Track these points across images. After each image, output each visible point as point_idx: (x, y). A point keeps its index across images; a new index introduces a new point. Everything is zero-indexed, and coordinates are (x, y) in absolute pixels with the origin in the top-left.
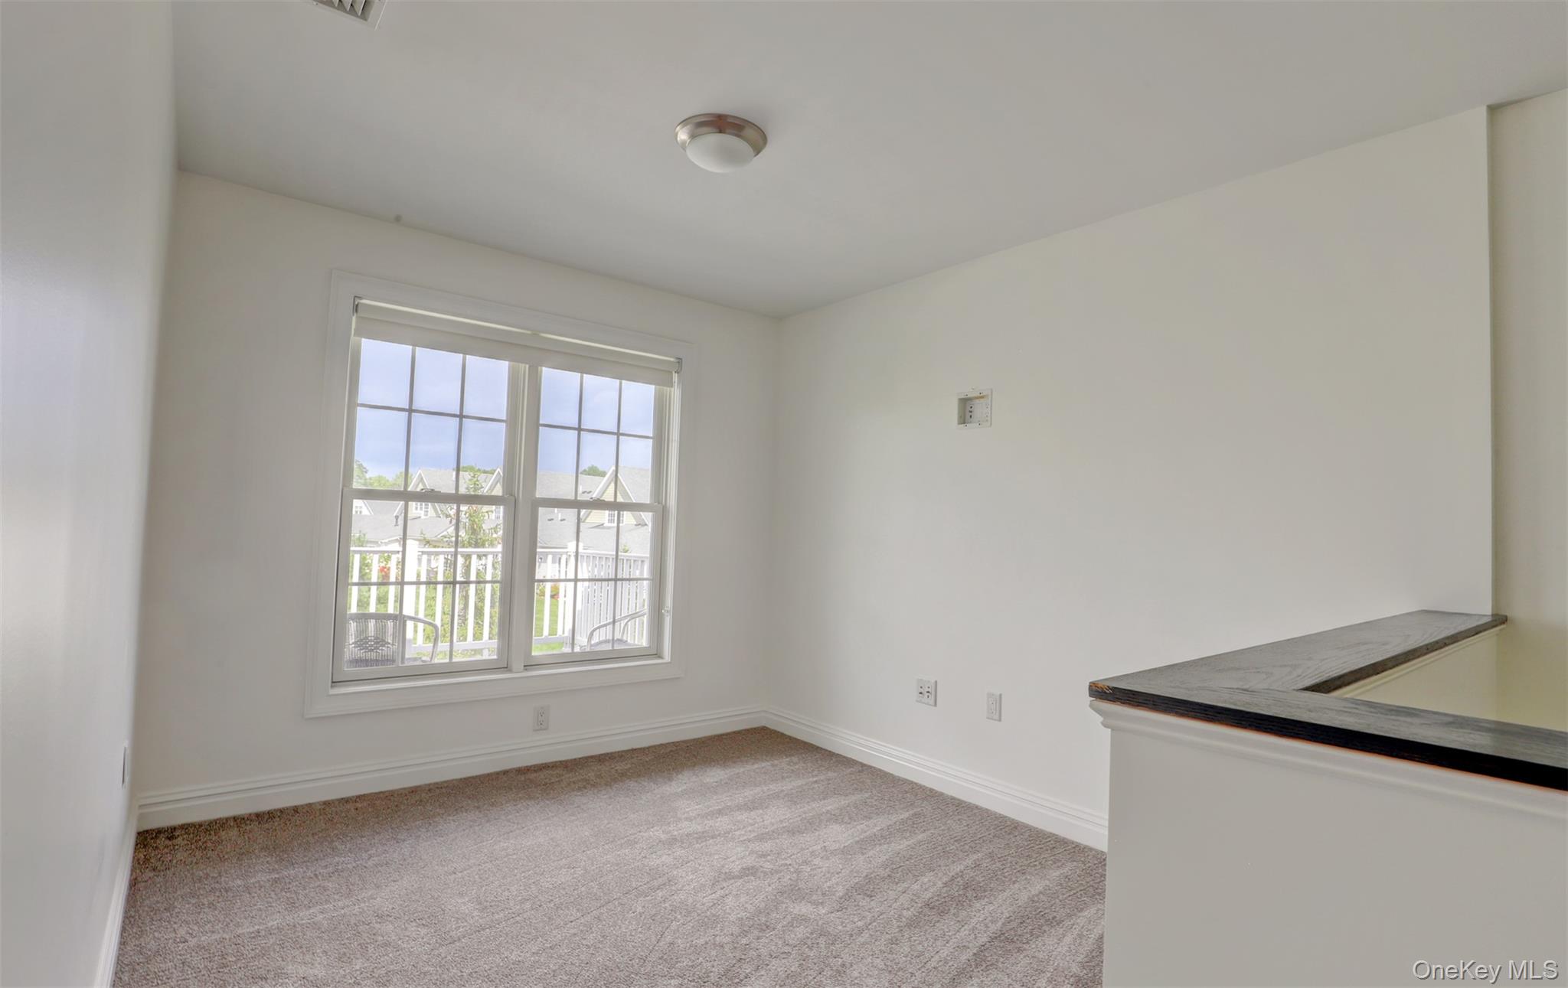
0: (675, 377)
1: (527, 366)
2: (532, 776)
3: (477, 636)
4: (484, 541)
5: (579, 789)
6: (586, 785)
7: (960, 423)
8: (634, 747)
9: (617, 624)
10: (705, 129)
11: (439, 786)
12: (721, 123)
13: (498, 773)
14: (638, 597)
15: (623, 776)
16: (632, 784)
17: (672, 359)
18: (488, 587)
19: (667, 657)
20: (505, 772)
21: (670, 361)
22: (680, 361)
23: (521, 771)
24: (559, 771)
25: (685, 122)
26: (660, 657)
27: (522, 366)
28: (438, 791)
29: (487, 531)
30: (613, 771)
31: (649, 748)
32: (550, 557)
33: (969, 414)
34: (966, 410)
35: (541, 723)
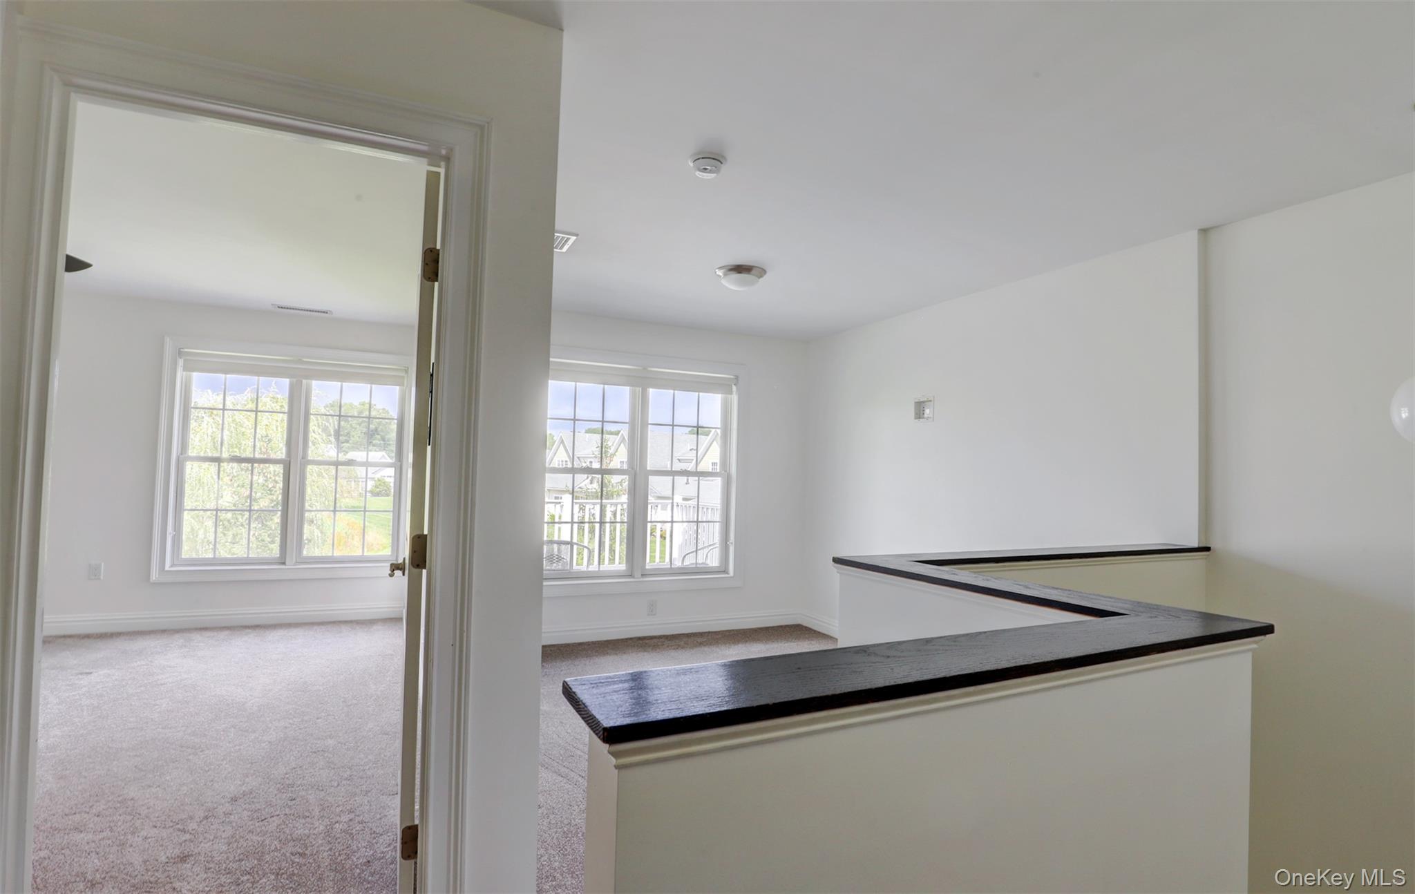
0: (734, 388)
1: (640, 389)
2: (647, 641)
3: (612, 560)
4: (612, 493)
5: (674, 649)
6: (678, 647)
7: (916, 418)
8: (711, 630)
9: (699, 552)
10: (732, 272)
11: (594, 643)
12: (739, 269)
13: (627, 639)
14: (712, 534)
15: (701, 644)
16: (706, 649)
17: (732, 377)
18: (618, 525)
19: (731, 573)
20: (631, 639)
21: (730, 378)
22: (737, 378)
23: (639, 639)
24: (663, 640)
25: (720, 268)
26: (728, 573)
27: (638, 389)
28: (593, 645)
29: (615, 485)
30: (695, 642)
31: (719, 632)
32: (659, 506)
33: (922, 412)
34: (919, 410)
35: (652, 610)
